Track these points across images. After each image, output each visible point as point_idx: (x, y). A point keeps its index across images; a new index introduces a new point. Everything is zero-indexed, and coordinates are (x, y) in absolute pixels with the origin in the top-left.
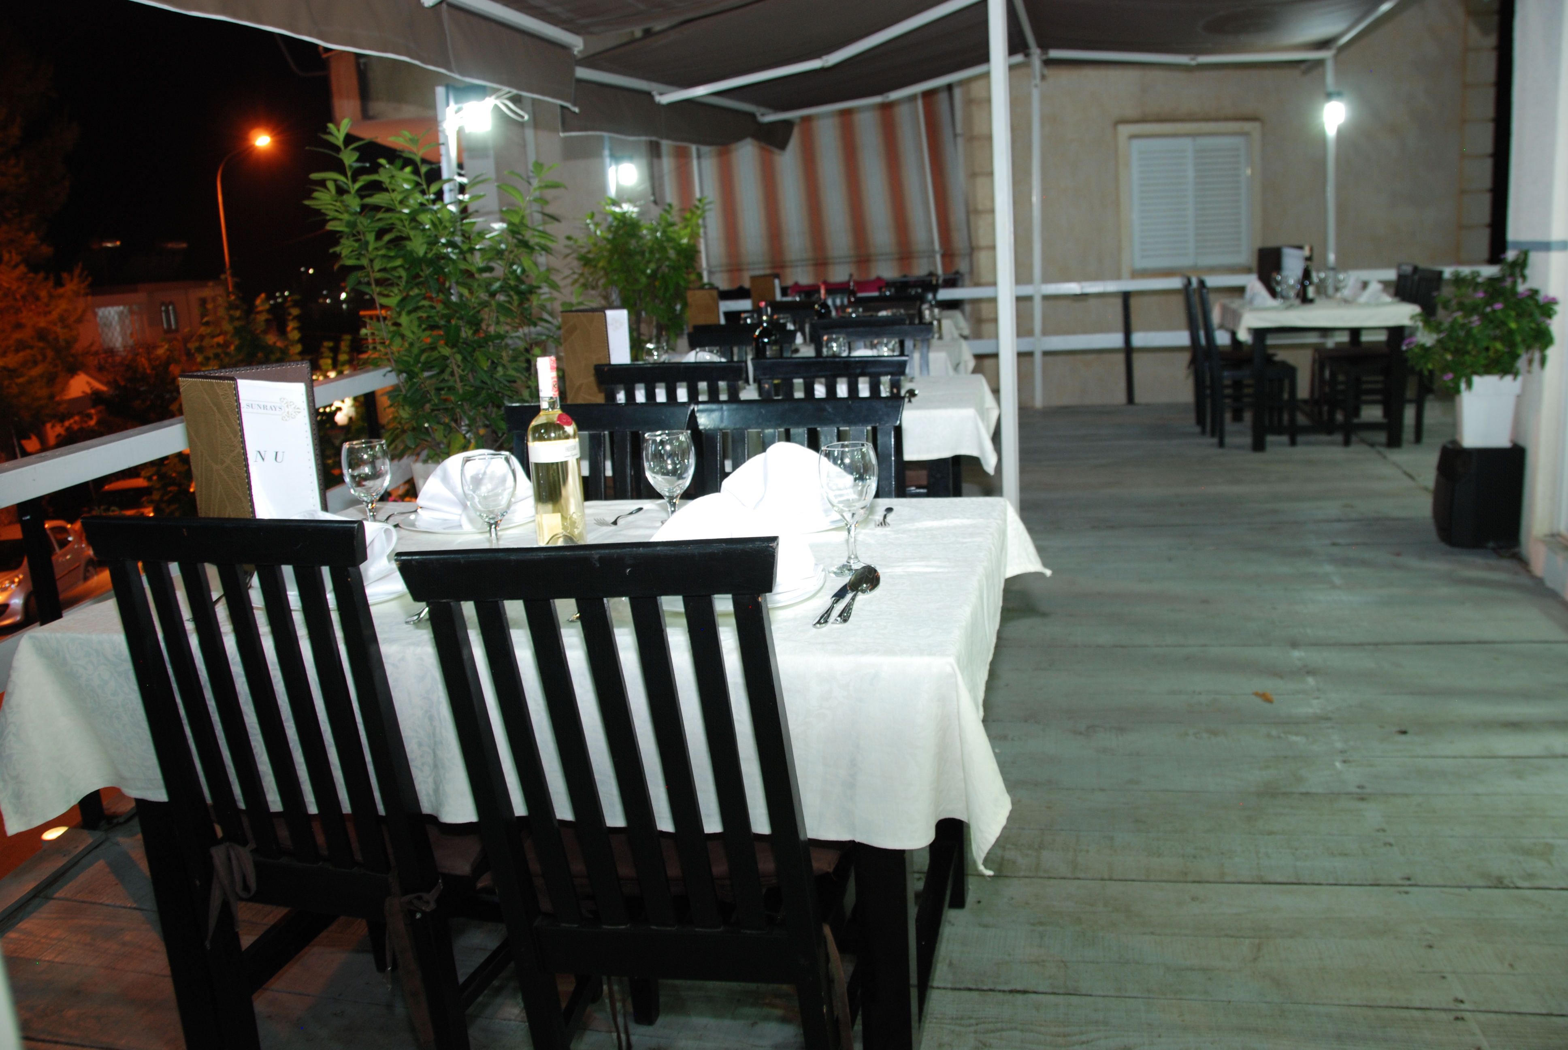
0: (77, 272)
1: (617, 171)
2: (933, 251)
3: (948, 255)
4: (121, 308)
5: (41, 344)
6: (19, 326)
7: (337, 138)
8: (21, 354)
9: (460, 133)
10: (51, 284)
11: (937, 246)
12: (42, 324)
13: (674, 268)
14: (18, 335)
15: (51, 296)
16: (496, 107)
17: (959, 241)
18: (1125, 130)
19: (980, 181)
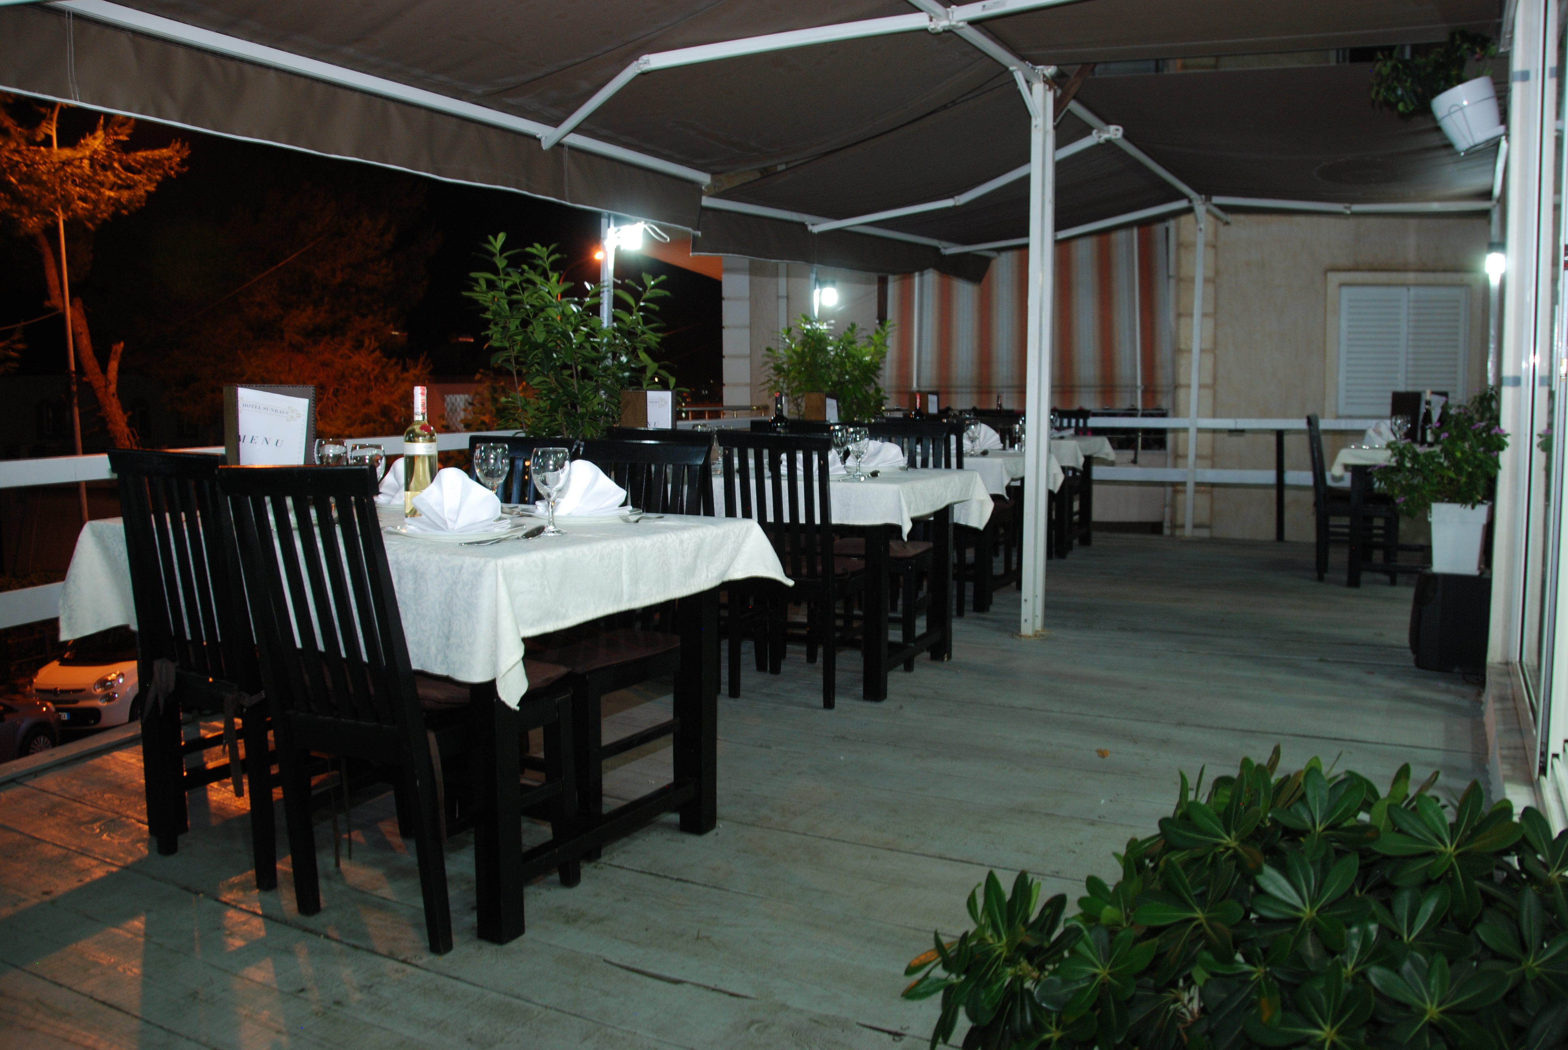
0: (422, 359)
1: (820, 294)
2: (1136, 386)
3: (1150, 390)
4: (467, 396)
5: (383, 420)
6: (368, 402)
7: (496, 248)
8: (365, 426)
9: (617, 251)
10: (399, 368)
11: (1139, 383)
12: (386, 402)
13: (854, 381)
14: (365, 410)
15: (397, 378)
16: (645, 229)
17: (1163, 378)
18: (1335, 278)
19: (1183, 321)
